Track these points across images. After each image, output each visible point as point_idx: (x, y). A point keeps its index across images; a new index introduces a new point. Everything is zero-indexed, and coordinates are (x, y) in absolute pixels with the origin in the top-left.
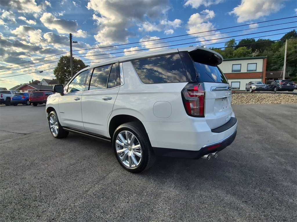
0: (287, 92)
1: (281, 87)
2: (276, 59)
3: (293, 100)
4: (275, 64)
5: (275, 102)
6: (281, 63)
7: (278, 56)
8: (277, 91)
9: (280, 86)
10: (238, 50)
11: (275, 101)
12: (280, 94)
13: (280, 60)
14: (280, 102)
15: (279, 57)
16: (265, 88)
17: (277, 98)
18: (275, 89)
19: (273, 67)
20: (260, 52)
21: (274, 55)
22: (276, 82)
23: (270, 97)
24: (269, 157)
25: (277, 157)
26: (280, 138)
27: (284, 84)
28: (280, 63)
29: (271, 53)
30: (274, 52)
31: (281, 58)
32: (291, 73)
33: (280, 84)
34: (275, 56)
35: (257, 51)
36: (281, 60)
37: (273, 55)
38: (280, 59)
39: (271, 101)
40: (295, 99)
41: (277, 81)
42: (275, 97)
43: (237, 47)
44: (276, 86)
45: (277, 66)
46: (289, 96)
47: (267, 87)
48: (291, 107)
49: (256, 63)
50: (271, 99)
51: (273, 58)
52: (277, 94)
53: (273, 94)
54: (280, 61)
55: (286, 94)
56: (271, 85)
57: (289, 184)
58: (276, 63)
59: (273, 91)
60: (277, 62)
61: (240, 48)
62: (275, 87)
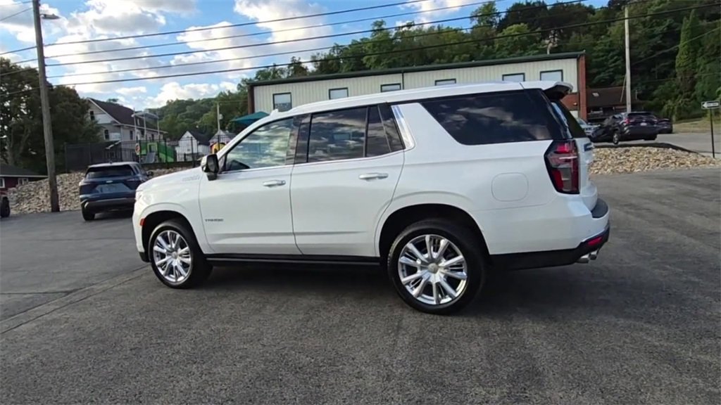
0: (642, 141)
1: (628, 131)
2: (603, 56)
3: (659, 160)
4: (601, 69)
5: (621, 169)
6: (615, 66)
7: (607, 48)
8: (620, 140)
9: (625, 129)
10: (506, 32)
11: (620, 167)
12: (628, 148)
13: (612, 57)
14: (631, 168)
15: (609, 52)
16: (593, 134)
17: (624, 159)
18: (615, 136)
19: (597, 77)
20: (561, 37)
21: (597, 45)
22: (614, 117)
23: (606, 156)
24: (656, 268)
25: (668, 267)
26: (660, 239)
27: (633, 123)
28: (613, 65)
29: (587, 39)
30: (597, 37)
31: (615, 53)
32: (641, 92)
33: (625, 124)
34: (600, 48)
35: (554, 35)
36: (615, 58)
37: (595, 45)
38: (611, 54)
39: (611, 168)
40: (662, 158)
41: (616, 116)
42: (618, 157)
43: (504, 24)
44: (617, 130)
45: (607, 74)
46: (650, 153)
47: (596, 131)
48: (659, 178)
49: (561, 71)
50: (609, 162)
51: (595, 54)
52: (621, 150)
53: (612, 150)
54: (612, 60)
55: (641, 148)
56: (606, 128)
57: (699, 296)
58: (605, 66)
59: (611, 140)
60: (605, 63)
61: (511, 27)
62: (615, 130)
